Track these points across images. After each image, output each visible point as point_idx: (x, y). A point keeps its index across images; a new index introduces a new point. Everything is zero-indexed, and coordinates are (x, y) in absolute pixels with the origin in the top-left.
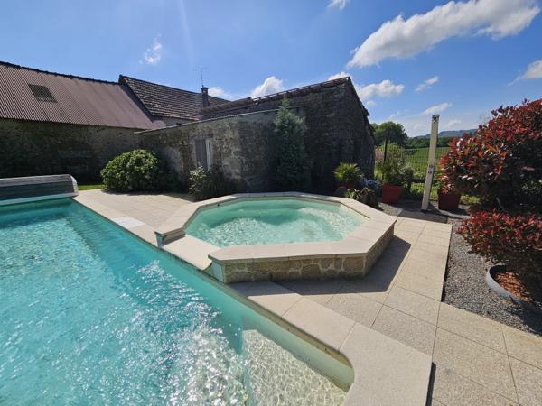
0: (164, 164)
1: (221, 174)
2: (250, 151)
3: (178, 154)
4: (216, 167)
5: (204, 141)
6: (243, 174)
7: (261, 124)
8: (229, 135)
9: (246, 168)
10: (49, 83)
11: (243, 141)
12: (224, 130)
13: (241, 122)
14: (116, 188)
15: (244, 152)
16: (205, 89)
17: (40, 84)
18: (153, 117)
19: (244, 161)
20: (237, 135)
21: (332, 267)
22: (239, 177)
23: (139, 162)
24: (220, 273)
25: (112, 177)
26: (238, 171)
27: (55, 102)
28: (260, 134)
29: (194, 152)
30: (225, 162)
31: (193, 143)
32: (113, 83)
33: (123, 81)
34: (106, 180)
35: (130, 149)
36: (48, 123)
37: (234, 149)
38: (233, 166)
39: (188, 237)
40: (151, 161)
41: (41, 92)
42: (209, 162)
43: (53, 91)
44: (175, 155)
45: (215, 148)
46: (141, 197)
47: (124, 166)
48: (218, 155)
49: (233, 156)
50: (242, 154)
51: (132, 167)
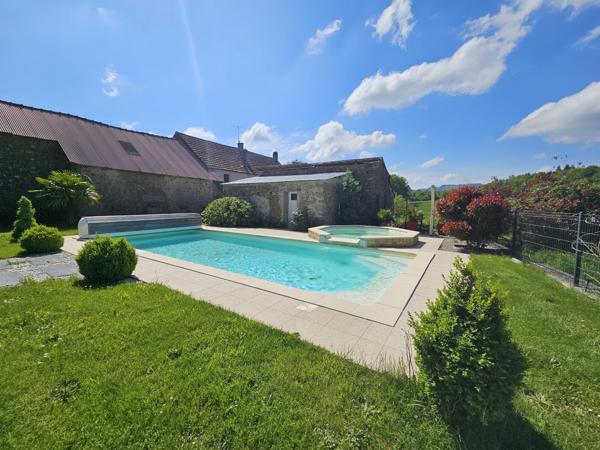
1: (307, 214)
3: (267, 201)
8: (314, 190)
9: (326, 211)
10: (131, 140)
12: (311, 187)
17: (125, 140)
18: (207, 168)
19: (325, 206)
22: (321, 216)
24: (364, 244)
26: (321, 212)
27: (139, 155)
30: (311, 207)
31: (281, 194)
33: (178, 137)
37: (318, 199)
38: (317, 209)
41: (128, 147)
43: (136, 146)
45: (302, 198)
51: (235, 209)
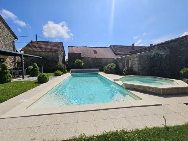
0: (117, 67)
1: (132, 70)
2: (142, 63)
4: (131, 68)
5: (129, 61)
6: (139, 70)
7: (147, 55)
8: (136, 59)
9: (140, 68)
11: (140, 61)
12: (134, 58)
13: (139, 55)
14: (106, 72)
15: (140, 64)
16: (133, 44)
17: (95, 50)
18: (116, 55)
19: (140, 66)
20: (138, 59)
21: (151, 90)
22: (138, 71)
23: (112, 66)
24: (124, 86)
25: (106, 70)
26: (137, 69)
27: (97, 53)
28: (146, 58)
29: (126, 63)
30: (134, 67)
31: (125, 61)
32: (108, 47)
33: (111, 46)
34: (104, 70)
35: (110, 63)
36: (96, 58)
37: (137, 63)
38: (136, 67)
39: (119, 81)
40: (115, 66)
41: (95, 52)
42: (130, 67)
43: (97, 51)
44: (120, 65)
45: (131, 63)
46: (111, 75)
47: (109, 67)
48: (132, 65)
49: (136, 65)
50: (139, 64)
51: (110, 68)
